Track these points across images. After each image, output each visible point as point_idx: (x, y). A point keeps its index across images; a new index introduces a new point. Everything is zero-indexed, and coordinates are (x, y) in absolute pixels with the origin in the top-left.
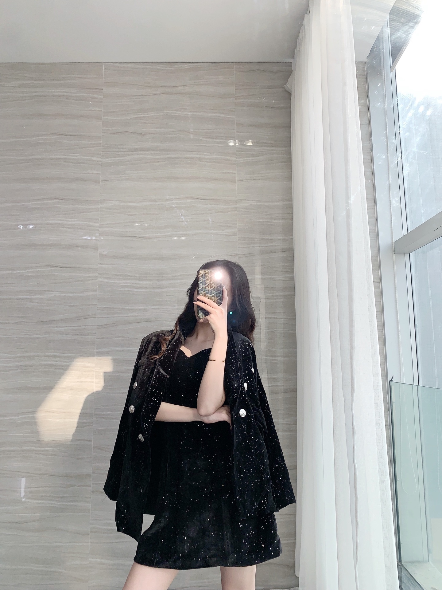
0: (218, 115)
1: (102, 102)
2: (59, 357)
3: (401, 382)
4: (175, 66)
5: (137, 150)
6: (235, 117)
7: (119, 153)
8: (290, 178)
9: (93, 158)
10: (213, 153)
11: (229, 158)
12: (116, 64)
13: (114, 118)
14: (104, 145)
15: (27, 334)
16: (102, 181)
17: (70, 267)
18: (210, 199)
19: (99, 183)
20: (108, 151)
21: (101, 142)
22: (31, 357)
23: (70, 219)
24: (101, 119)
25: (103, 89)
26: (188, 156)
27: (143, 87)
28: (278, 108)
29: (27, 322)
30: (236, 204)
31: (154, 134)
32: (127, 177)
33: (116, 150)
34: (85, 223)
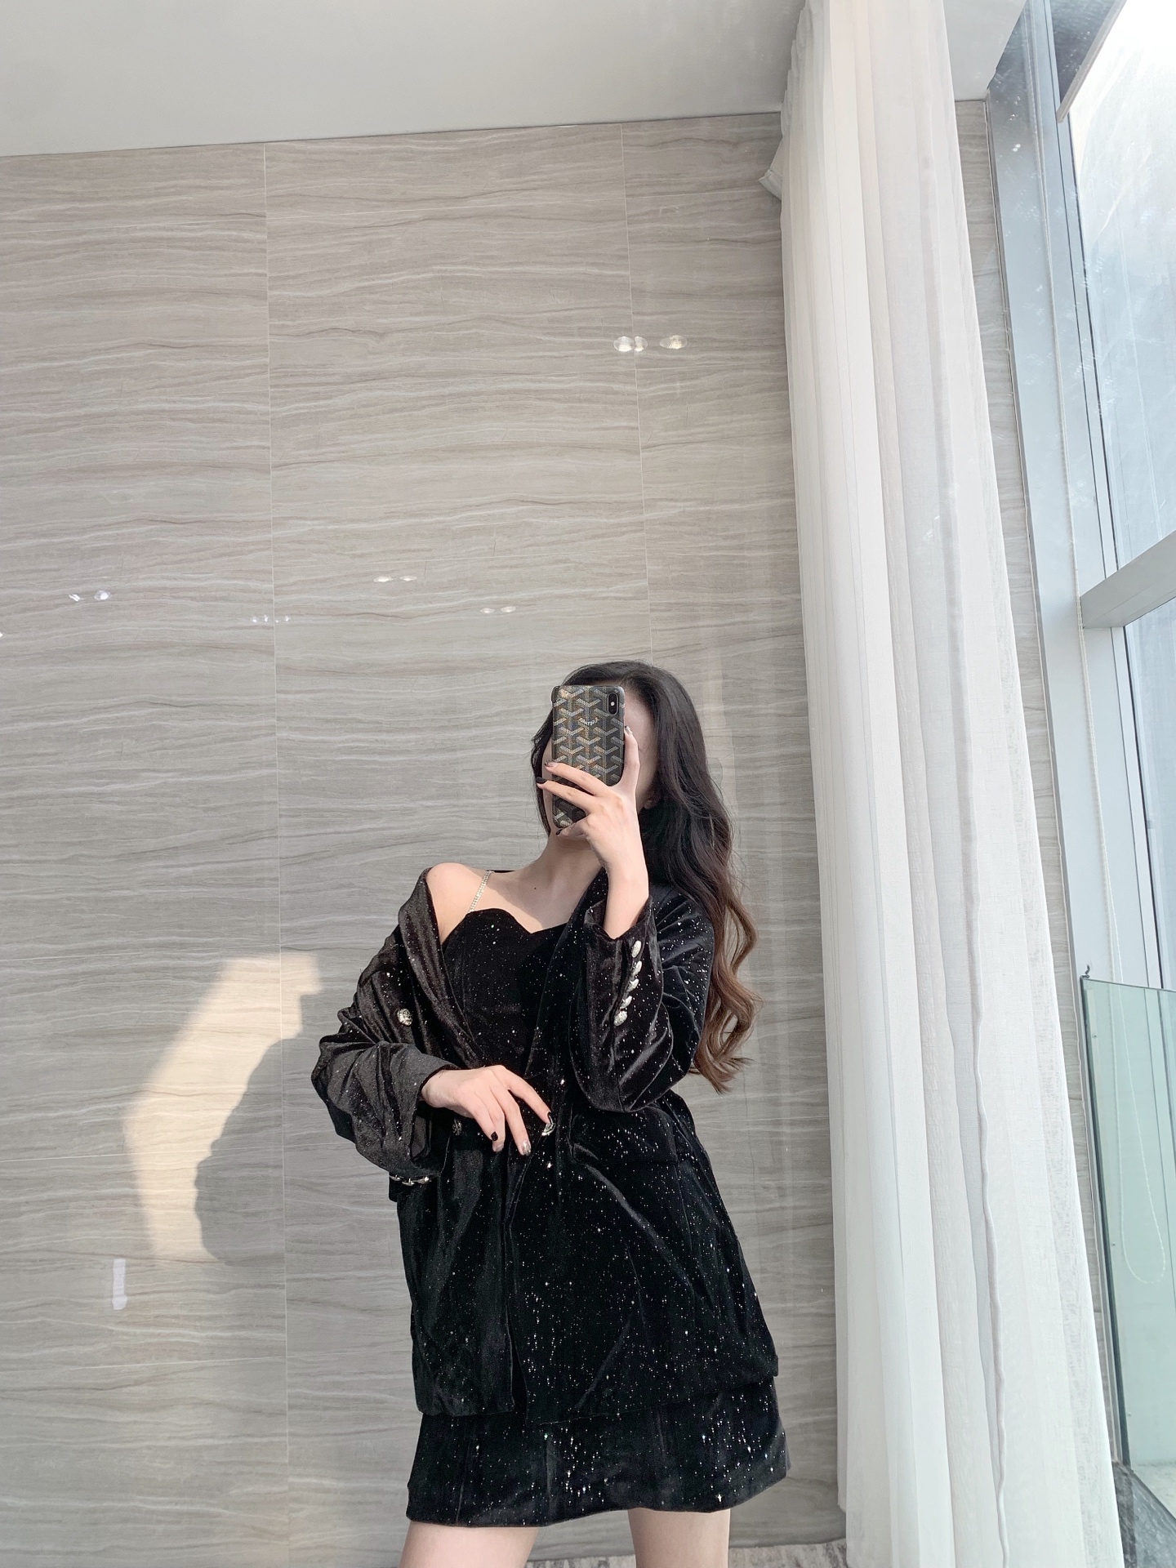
0: (582, 269)
1: (264, 251)
2: (182, 946)
3: (1112, 979)
5: (364, 378)
6: (628, 273)
7: (316, 389)
8: (785, 433)
9: (249, 406)
10: (575, 375)
11: (616, 387)
12: (297, 145)
13: (299, 294)
14: (276, 369)
15: (97, 889)
16: (276, 467)
17: (201, 705)
18: (571, 503)
19: (268, 472)
20: (288, 386)
21: (268, 360)
22: (110, 948)
23: (193, 574)
24: (265, 299)
25: (265, 217)
26: (506, 386)
27: (375, 203)
28: (745, 242)
29: (92, 857)
30: (641, 514)
31: (410, 330)
32: (343, 452)
33: (307, 380)
34: (235, 582)
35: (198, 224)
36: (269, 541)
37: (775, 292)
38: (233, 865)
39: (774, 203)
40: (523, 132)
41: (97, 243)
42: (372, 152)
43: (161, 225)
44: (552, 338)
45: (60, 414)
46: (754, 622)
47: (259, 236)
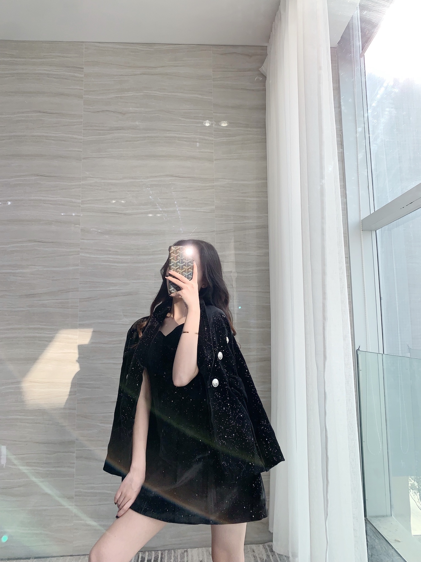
0: (196, 96)
1: (82, 81)
2: (42, 329)
3: (367, 350)
4: (155, 47)
5: (118, 129)
6: (212, 98)
7: (100, 132)
8: (265, 158)
9: (75, 136)
10: (192, 133)
11: (206, 138)
12: (96, 44)
13: (95, 97)
14: (85, 123)
15: (11, 308)
16: (84, 158)
17: (53, 242)
18: (189, 177)
19: (81, 160)
20: (89, 130)
21: (82, 120)
22: (15, 329)
23: (52, 195)
24: (82, 98)
25: (83, 69)
26: (168, 135)
27: (123, 67)
28: (253, 90)
29: (10, 296)
30: (214, 183)
31: (134, 113)
32: (108, 155)
33: (97, 128)
34: (67, 199)
35: (58, 70)
36: (80, 185)
37: (263, 108)
38: (62, 300)
39: (264, 78)
40: (177, 46)
41: (21, 74)
42: (123, 49)
43: (45, 69)
44: (185, 119)
45: (4, 135)
46: (250, 223)
47: (81, 76)
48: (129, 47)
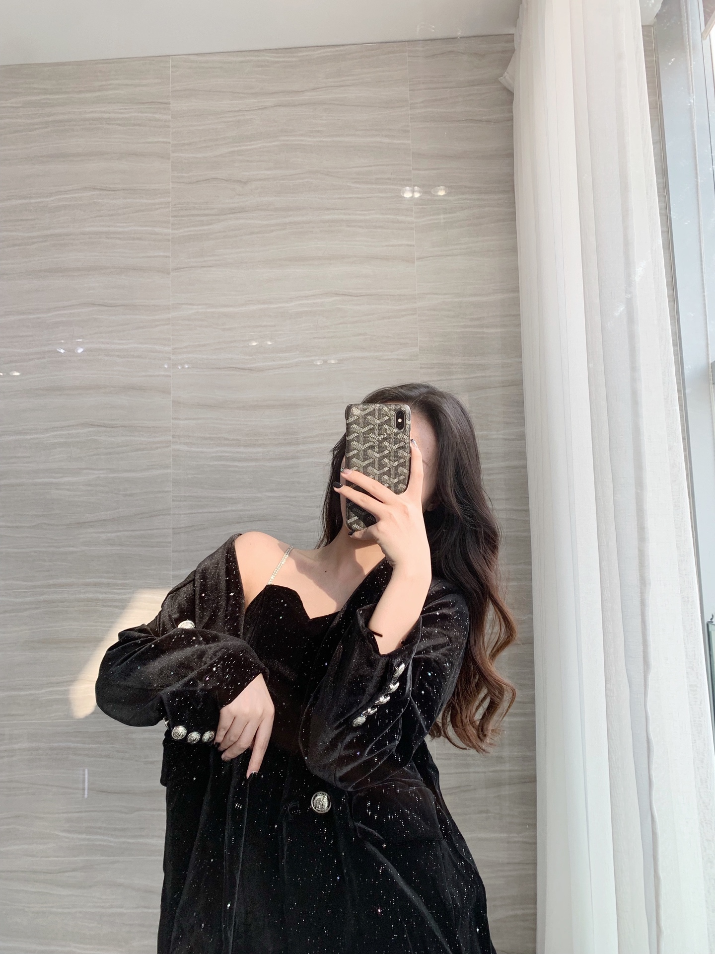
0: (378, 139)
1: (169, 127)
2: (108, 585)
5: (233, 211)
6: (410, 142)
7: (203, 218)
9: (157, 230)
10: (372, 210)
11: (400, 218)
12: (192, 58)
13: (191, 155)
14: (175, 205)
15: (54, 546)
16: (175, 269)
17: (123, 426)
18: (368, 295)
19: (169, 274)
20: (183, 216)
21: (170, 199)
22: (62, 585)
23: (120, 340)
24: (169, 159)
25: (170, 104)
26: (327, 217)
27: (241, 95)
28: (488, 121)
29: (51, 525)
30: (415, 303)
31: (264, 180)
32: (218, 260)
33: (196, 212)
34: (147, 346)
35: (125, 109)
36: (169, 319)
37: (508, 155)
38: (142, 532)
39: (508, 95)
40: (342, 48)
41: (61, 121)
42: (242, 62)
43: (103, 109)
44: (359, 186)
45: (35, 234)
46: (490, 376)
47: (165, 117)
48: (252, 58)
